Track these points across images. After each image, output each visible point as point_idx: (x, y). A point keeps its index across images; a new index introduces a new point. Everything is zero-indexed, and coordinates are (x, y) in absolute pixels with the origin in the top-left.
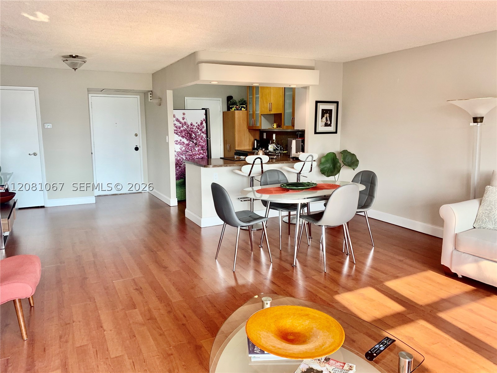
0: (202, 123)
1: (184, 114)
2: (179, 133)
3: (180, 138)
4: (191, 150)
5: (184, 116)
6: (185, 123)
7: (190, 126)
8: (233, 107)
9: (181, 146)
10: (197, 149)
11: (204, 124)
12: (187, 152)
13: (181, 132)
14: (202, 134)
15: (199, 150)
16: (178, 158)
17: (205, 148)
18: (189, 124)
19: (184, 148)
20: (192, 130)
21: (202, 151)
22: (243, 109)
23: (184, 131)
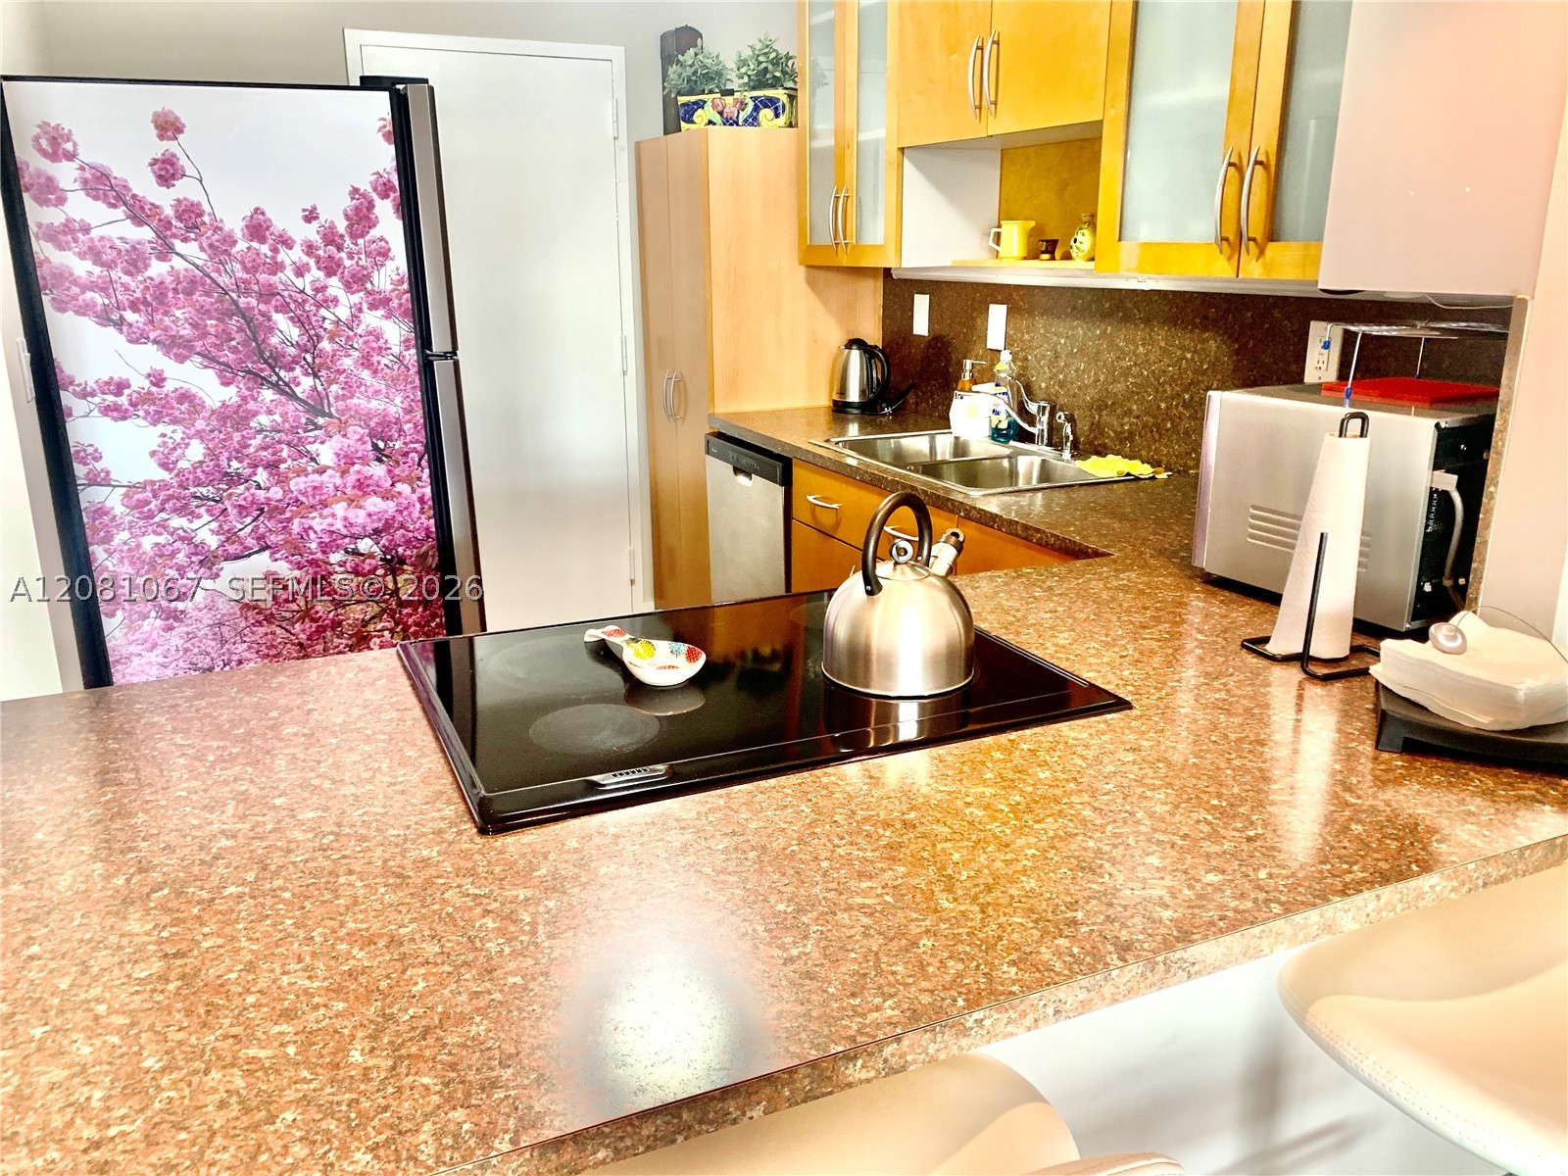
0: (361, 218)
1: (168, 127)
2: (130, 316)
3: (151, 357)
4: (272, 466)
5: (171, 146)
6: (190, 215)
7: (242, 245)
8: (700, 105)
9: (161, 428)
10: (326, 454)
11: (389, 226)
12: (234, 480)
13: (156, 300)
14: (372, 319)
15: (347, 461)
16: (148, 542)
17: (411, 436)
18: (235, 224)
19: (196, 451)
20: (263, 277)
21: (378, 471)
22: (766, 114)
23: (189, 293)
